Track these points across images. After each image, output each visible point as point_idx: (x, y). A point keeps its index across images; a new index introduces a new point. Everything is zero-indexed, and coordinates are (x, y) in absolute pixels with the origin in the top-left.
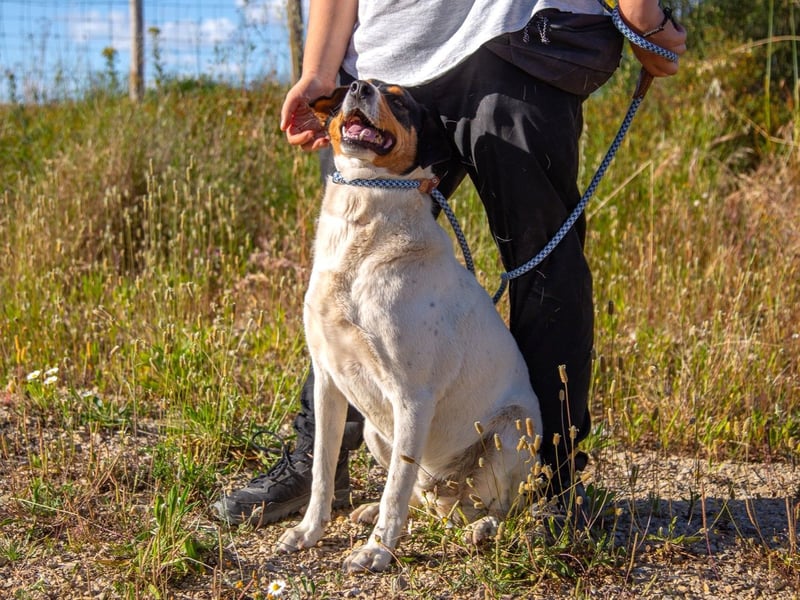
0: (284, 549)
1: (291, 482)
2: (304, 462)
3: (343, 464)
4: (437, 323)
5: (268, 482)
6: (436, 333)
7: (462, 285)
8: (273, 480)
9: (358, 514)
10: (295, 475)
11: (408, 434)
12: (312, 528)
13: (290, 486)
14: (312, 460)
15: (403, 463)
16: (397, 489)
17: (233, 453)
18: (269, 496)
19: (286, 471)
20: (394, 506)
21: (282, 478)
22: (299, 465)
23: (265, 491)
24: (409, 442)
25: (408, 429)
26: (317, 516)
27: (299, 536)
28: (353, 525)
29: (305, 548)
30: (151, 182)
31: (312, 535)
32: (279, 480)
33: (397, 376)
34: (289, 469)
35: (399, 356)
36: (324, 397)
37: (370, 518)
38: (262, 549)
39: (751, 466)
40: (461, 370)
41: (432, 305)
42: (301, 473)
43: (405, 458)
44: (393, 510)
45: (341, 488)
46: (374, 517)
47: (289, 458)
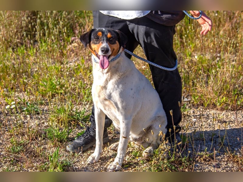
0: (89, 163)
1: (90, 138)
2: (93, 132)
3: (105, 130)
4: (133, 95)
5: (83, 139)
6: (133, 98)
7: (140, 80)
8: (84, 138)
9: (111, 147)
10: (91, 136)
11: (125, 130)
12: (97, 156)
13: (89, 139)
14: (95, 131)
15: (124, 139)
16: (122, 146)
17: (71, 122)
18: (83, 143)
19: (88, 135)
20: (122, 151)
21: (87, 137)
22: (92, 133)
23: (82, 141)
24: (125, 132)
25: (125, 129)
26: (98, 152)
27: (94, 158)
28: (110, 151)
29: (96, 162)
30: (38, 29)
31: (97, 158)
32: (86, 138)
33: (121, 113)
34: (89, 134)
35: (123, 107)
36: (98, 116)
37: (115, 148)
38: (83, 163)
39: (232, 113)
40: (141, 107)
41: (132, 89)
42: (92, 135)
43: (124, 137)
44: (121, 152)
45: (105, 138)
46: (116, 148)
47: (89, 131)
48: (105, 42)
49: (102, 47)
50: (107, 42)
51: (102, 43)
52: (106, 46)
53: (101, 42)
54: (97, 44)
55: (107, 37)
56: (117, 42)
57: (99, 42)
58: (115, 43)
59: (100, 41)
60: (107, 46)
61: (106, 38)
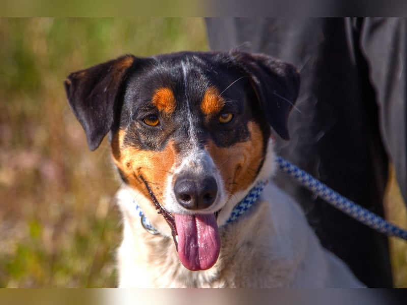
48: (193, 140)
49: (177, 171)
50: (202, 143)
51: (178, 149)
52: (199, 170)
53: (170, 143)
54: (150, 146)
55: (201, 115)
56: (251, 126)
57: (163, 143)
58: (240, 135)
59: (168, 136)
60: (205, 166)
61: (197, 120)
